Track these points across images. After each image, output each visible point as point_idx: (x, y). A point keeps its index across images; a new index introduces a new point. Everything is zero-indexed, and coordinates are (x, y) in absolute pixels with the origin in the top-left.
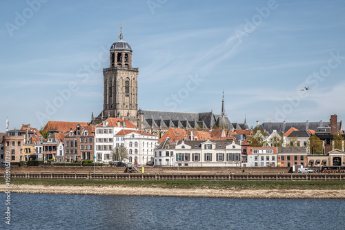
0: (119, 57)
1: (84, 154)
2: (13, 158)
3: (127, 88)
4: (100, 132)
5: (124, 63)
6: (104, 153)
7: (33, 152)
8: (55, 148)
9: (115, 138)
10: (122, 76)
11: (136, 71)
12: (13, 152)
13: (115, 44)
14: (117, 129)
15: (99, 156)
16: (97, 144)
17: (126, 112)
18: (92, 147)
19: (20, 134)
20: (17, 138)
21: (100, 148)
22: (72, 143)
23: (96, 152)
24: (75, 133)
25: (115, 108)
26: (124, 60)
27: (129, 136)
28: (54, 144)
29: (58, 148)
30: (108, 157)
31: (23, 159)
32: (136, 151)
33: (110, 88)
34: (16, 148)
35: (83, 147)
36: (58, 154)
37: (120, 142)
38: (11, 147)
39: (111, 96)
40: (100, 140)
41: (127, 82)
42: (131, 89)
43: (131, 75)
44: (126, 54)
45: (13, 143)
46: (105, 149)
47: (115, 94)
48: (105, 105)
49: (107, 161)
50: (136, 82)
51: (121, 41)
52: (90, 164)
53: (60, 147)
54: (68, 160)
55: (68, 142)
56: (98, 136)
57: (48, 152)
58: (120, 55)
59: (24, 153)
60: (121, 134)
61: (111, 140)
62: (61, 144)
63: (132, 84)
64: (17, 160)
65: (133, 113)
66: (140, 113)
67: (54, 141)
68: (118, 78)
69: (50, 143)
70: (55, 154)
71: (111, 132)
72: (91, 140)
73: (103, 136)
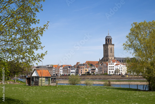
0: (108, 41)
1: (104, 71)
2: (81, 73)
3: (111, 50)
4: (110, 64)
5: (110, 43)
6: (111, 71)
7: (88, 71)
8: (95, 69)
9: (115, 66)
10: (109, 46)
11: (113, 45)
12: (81, 71)
13: (107, 36)
14: (115, 63)
15: (110, 72)
16: (109, 68)
17: (111, 58)
18: (107, 69)
19: (83, 65)
20: (82, 66)
21: (110, 69)
22: (100, 68)
23: (109, 71)
24: (101, 65)
25: (108, 57)
26: (110, 41)
27: (119, 65)
28: (94, 68)
29: (96, 69)
30: (113, 72)
31: (85, 73)
32: (122, 70)
33: (106, 50)
34: (82, 69)
35: (104, 69)
36: (96, 71)
37: (116, 67)
38: (81, 69)
39: (106, 53)
40: (110, 67)
41: (111, 48)
42: (112, 51)
43: (112, 46)
44: (111, 40)
45: (82, 68)
46: (112, 70)
47: (108, 52)
48: (104, 56)
49: (112, 74)
50: (114, 48)
51: (109, 35)
52: (107, 74)
53: (97, 69)
54: (99, 73)
55: (99, 68)
56: (109, 66)
57: (93, 71)
58: (108, 40)
59: (85, 71)
60: (116, 65)
61: (113, 67)
62: (97, 68)
63: (113, 49)
64: (83, 73)
65: (113, 58)
66: (115, 58)
67: (95, 67)
68: (108, 47)
69: (93, 68)
70: (95, 72)
71: (113, 64)
72: (107, 67)
73: (111, 65)
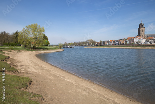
0: (141, 26)
1: (132, 42)
3: (142, 31)
6: (136, 42)
9: (138, 40)
10: (141, 29)
11: (144, 28)
14: (138, 38)
16: (134, 41)
17: (142, 35)
19: (122, 40)
23: (134, 42)
24: (131, 39)
27: (140, 39)
31: (122, 44)
32: (142, 41)
36: (128, 42)
38: (120, 41)
44: (143, 25)
50: (144, 30)
51: (142, 23)
52: (133, 44)
57: (126, 42)
59: (122, 42)
66: (145, 35)
72: (133, 40)
73: (136, 39)
